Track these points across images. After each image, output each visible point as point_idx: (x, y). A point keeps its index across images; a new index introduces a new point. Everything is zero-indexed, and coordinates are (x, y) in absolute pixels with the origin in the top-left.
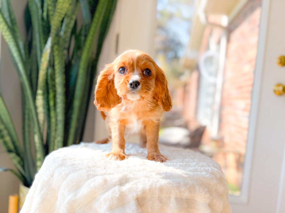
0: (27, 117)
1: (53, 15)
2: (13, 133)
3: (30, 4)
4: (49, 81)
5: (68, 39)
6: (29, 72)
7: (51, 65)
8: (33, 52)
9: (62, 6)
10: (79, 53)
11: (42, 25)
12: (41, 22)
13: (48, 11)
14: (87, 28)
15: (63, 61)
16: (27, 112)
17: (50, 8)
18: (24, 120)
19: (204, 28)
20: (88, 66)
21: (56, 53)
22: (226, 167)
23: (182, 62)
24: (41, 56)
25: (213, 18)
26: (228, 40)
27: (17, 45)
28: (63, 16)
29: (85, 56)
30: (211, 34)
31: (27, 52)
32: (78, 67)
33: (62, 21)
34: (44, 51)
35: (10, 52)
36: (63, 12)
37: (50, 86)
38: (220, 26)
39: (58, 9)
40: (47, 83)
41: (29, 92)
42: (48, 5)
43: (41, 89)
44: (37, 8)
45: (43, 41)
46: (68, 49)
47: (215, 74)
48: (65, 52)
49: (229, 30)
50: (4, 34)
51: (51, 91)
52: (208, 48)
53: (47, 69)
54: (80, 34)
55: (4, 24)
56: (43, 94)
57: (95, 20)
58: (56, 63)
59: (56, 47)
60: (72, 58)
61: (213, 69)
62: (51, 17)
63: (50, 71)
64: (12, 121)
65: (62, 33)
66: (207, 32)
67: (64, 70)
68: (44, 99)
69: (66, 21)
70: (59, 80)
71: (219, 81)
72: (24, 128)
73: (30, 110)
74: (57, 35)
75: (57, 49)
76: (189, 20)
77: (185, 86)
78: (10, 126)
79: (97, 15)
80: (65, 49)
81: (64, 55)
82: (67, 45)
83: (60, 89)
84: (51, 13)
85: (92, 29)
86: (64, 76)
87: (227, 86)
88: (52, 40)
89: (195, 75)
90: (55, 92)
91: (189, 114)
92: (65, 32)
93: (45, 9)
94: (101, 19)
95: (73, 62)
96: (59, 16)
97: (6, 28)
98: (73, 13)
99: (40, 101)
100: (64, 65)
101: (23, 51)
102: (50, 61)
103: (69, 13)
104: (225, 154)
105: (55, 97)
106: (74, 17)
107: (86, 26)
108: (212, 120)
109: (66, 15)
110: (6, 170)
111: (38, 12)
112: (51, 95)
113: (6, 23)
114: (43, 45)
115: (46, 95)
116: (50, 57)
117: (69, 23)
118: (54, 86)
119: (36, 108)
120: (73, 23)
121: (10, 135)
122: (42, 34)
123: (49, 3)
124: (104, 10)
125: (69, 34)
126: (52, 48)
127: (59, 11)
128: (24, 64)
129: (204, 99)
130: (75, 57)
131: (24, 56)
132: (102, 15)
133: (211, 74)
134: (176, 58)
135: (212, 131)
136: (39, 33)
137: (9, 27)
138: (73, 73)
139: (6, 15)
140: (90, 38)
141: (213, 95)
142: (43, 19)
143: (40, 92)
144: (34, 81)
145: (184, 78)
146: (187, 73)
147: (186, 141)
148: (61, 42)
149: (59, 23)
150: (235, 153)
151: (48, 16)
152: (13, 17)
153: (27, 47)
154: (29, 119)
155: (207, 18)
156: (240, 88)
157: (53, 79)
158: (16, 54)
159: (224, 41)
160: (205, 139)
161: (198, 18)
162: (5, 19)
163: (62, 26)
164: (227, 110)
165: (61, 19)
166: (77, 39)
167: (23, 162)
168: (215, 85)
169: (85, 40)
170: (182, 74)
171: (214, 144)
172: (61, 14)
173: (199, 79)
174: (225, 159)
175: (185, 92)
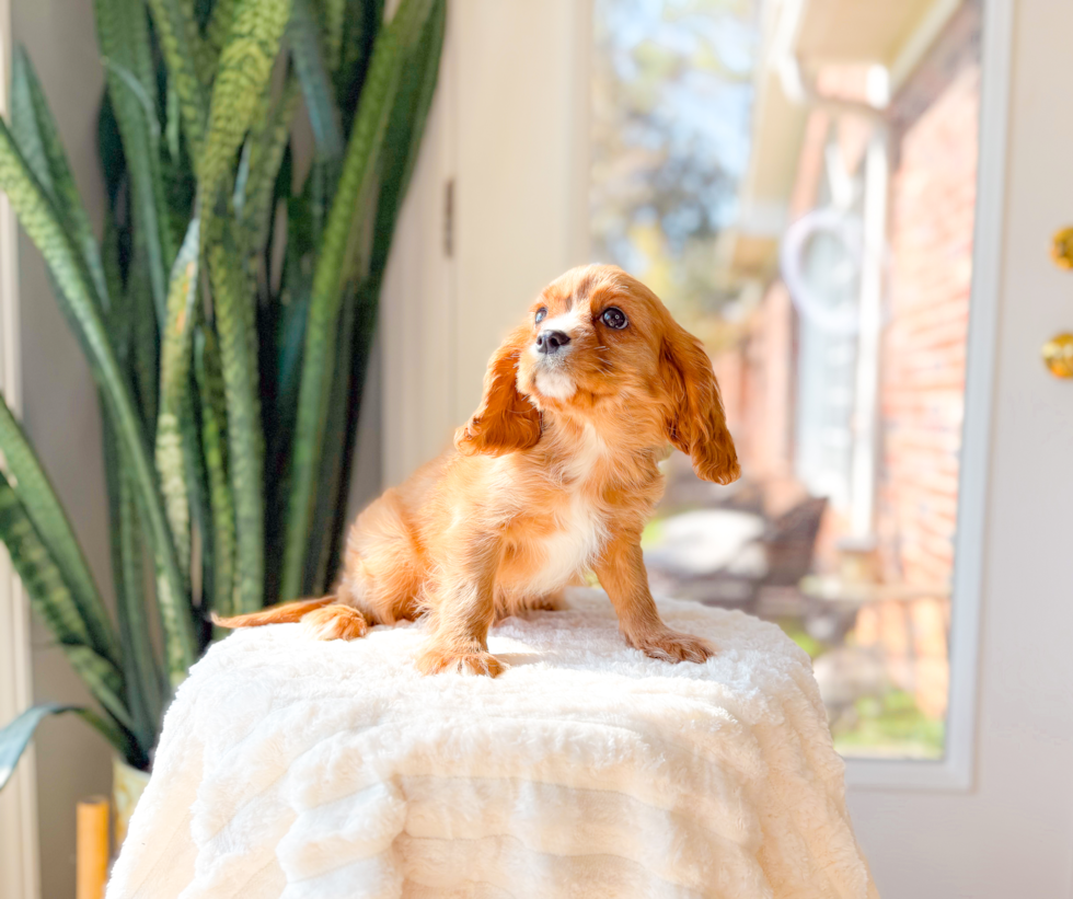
0: (125, 510)
1: (200, 138)
2: (79, 573)
3: (116, 96)
4: (201, 377)
5: (262, 219)
6: (123, 350)
7: (203, 318)
8: (136, 270)
9: (231, 106)
10: (306, 263)
12: (158, 168)
13: (182, 120)
14: (332, 174)
15: (249, 301)
16: (125, 493)
17: (190, 112)
18: (115, 522)
19: (802, 120)
21: (220, 275)
22: (913, 653)
23: (726, 247)
24: (167, 289)
25: (833, 78)
26: (896, 162)
27: (79, 260)
28: (237, 141)
29: (328, 277)
30: (832, 135)
31: (115, 270)
32: (306, 315)
33: (239, 157)
34: (176, 272)
35: (52, 278)
36: (238, 127)
37: (205, 396)
38: (864, 108)
39: (218, 118)
40: (192, 383)
41: (127, 423)
42: (182, 101)
43: (173, 412)
44: (143, 111)
45: (169, 235)
46: (267, 253)
47: (855, 290)
48: (256, 265)
49: (898, 122)
50: (26, 219)
51: (207, 414)
52: (821, 196)
53: (192, 336)
54: (307, 193)
55: (24, 184)
56: (182, 427)
57: (358, 143)
58: (223, 310)
59: (218, 252)
60: (283, 285)
61: (843, 273)
62: (195, 148)
63: (200, 341)
65: (238, 200)
66: (817, 128)
68: (182, 445)
69: (251, 153)
70: (236, 372)
71: (868, 319)
72: (117, 552)
73: (136, 488)
74: (221, 210)
75: (223, 262)
76: (746, 80)
77: (745, 343)
78: (68, 548)
79: (362, 125)
80: (253, 253)
81: (249, 277)
82: (259, 241)
83: (241, 406)
84: (193, 130)
85: (350, 177)
86: (252, 359)
87: (899, 338)
88: (201, 230)
89: (778, 301)
90: (223, 415)
93: (172, 111)
94: (379, 138)
95: (286, 299)
96: (223, 145)
97: (32, 197)
98: (275, 119)
99: (171, 452)
100: (251, 317)
101: (97, 274)
102: (199, 307)
103: (260, 126)
104: (905, 604)
105: (223, 433)
106: (280, 135)
107: (325, 166)
108: (849, 472)
109: (247, 134)
110: (60, 712)
111: (146, 126)
112: (211, 429)
113: (34, 180)
114: (171, 249)
115: (192, 430)
116: (199, 291)
117: (265, 158)
118: (220, 394)
119: (157, 478)
120: (277, 153)
121: (68, 581)
122: (164, 206)
123: (186, 94)
124: (388, 106)
125: (264, 199)
126: (205, 255)
127: (221, 124)
128: (106, 321)
129: (819, 393)
130: (292, 281)
132: (384, 121)
133: (835, 299)
134: (705, 232)
135: (850, 520)
136: (156, 202)
137: (43, 194)
138: (288, 341)
139: (31, 145)
140: (340, 210)
142: (164, 153)
143: (167, 420)
144: (146, 379)
145: (737, 314)
146: (751, 291)
147: (752, 560)
148: (237, 235)
149: (226, 166)
150: (938, 599)
151: (182, 138)
152: (55, 152)
153: (113, 254)
154: (135, 521)
155: (809, 82)
156: (946, 344)
157: (215, 371)
158: (73, 291)
159: (878, 164)
160: (828, 545)
161: (775, 81)
162: (25, 164)
163: (235, 170)
164: (903, 433)
165: (229, 152)
166: (298, 213)
167: (120, 678)
168: (855, 340)
169: (325, 218)
170: (732, 296)
171: (852, 569)
172: (230, 134)
173: (795, 319)
174: (908, 622)
175: (748, 366)
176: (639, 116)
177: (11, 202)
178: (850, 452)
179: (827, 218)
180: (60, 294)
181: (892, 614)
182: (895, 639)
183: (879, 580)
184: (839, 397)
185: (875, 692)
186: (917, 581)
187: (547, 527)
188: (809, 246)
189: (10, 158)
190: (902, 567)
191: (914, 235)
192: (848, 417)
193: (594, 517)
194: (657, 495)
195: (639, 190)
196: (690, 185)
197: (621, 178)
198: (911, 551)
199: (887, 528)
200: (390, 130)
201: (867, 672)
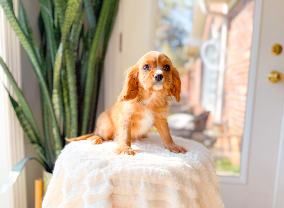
0: (45, 112)
1: (62, 23)
2: (35, 126)
3: (43, 13)
4: (63, 81)
5: (77, 43)
6: (45, 74)
7: (64, 67)
8: (48, 55)
9: (70, 15)
10: (87, 53)
11: (54, 33)
12: (53, 30)
13: (58, 19)
14: (93, 31)
15: (74, 63)
16: (45, 108)
17: (60, 17)
18: (43, 115)
19: (205, 17)
20: (96, 65)
21: (67, 56)
22: (230, 149)
23: (186, 50)
24: (55, 60)
25: (214, 7)
26: (229, 28)
27: (34, 52)
28: (71, 24)
29: (92, 56)
30: (213, 21)
31: (43, 55)
32: (87, 66)
33: (71, 28)
34: (57, 55)
35: (28, 57)
36: (71, 20)
37: (64, 85)
38: (221, 15)
39: (67, 18)
40: (61, 82)
41: (46, 92)
42: (58, 14)
43: (56, 89)
44: (49, 16)
45: (55, 47)
46: (78, 51)
47: (218, 60)
48: (75, 54)
49: (230, 18)
50: (23, 43)
51: (64, 90)
52: (210, 36)
53: (61, 71)
54: (87, 37)
55: (22, 34)
56: (58, 93)
57: (100, 24)
58: (68, 65)
59: (67, 51)
60: (82, 58)
61: (215, 55)
62: (61, 25)
63: (63, 72)
64: (33, 117)
65: (71, 38)
66: (209, 19)
67: (75, 71)
68: (59, 97)
69: (74, 27)
70: (71, 80)
71: (221, 67)
72: (43, 122)
73: (48, 107)
74: (67, 41)
75: (68, 53)
76: (191, 8)
77: (190, 73)
78: (33, 121)
79: (101, 19)
80: (75, 51)
81: (74, 57)
82: (76, 48)
83: (72, 88)
84: (61, 21)
85: (98, 32)
86: (75, 77)
87: (229, 72)
88: (63, 45)
89: (198, 62)
90: (68, 90)
91: (194, 101)
92: (74, 37)
93: (56, 16)
94: (105, 23)
95: (82, 62)
96: (68, 24)
97: (24, 38)
98: (80, 18)
99: (56, 99)
100: (74, 67)
101: (39, 56)
102: (62, 64)
103: (77, 20)
104: (229, 138)
105: (68, 94)
106: (81, 22)
107: (92, 30)
108: (215, 105)
109: (74, 22)
110: (31, 159)
111: (50, 20)
112: (65, 93)
113: (24, 33)
114: (55, 50)
115: (61, 93)
116: (62, 60)
117: (77, 28)
118: (67, 85)
119: (53, 105)
120: (80, 27)
121: (33, 129)
122: (54, 39)
123: (59, 12)
124: (107, 15)
125: (77, 38)
126: (64, 52)
127: (67, 19)
128: (41, 67)
129: (208, 85)
130: (84, 58)
131: (40, 60)
132: (106, 19)
133: (213, 62)
134: (180, 45)
135: (216, 117)
136: (52, 39)
137: (26, 37)
138: (83, 72)
139: (23, 25)
140: (95, 40)
141: (216, 81)
142: (54, 27)
143: (55, 91)
144: (50, 81)
145: (188, 66)
146: (191, 60)
147: (191, 126)
148: (71, 46)
149: (68, 30)
150: (237, 137)
151: (58, 23)
152: (29, 27)
153: (42, 51)
154: (48, 114)
155: (208, 8)
156: (241, 74)
157: (66, 79)
158: (33, 60)
159: (224, 29)
160: (210, 123)
161: (199, 8)
162: (22, 30)
163: (71, 31)
164: (229, 96)
165: (69, 26)
166: (85, 41)
167: (44, 151)
168: (218, 72)
169: (92, 43)
170: (187, 61)
171: (216, 129)
172: (70, 22)
173: (203, 66)
174: (230, 142)
175: (190, 79)
176: (165, 17)
177: (19, 39)
178: (216, 100)
179: (211, 42)
180: (30, 61)
181: (225, 140)
182: (226, 146)
183: (222, 131)
184: (213, 86)
185: (221, 158)
186: (232, 132)
187: (140, 118)
188: (207, 49)
189: (19, 28)
190: (228, 128)
191: (233, 46)
192: (215, 91)
193: (151, 115)
194: (168, 109)
195: (164, 35)
196: (177, 34)
197: (161, 32)
198: (231, 124)
199: (225, 119)
200: (107, 21)
201: (219, 154)
